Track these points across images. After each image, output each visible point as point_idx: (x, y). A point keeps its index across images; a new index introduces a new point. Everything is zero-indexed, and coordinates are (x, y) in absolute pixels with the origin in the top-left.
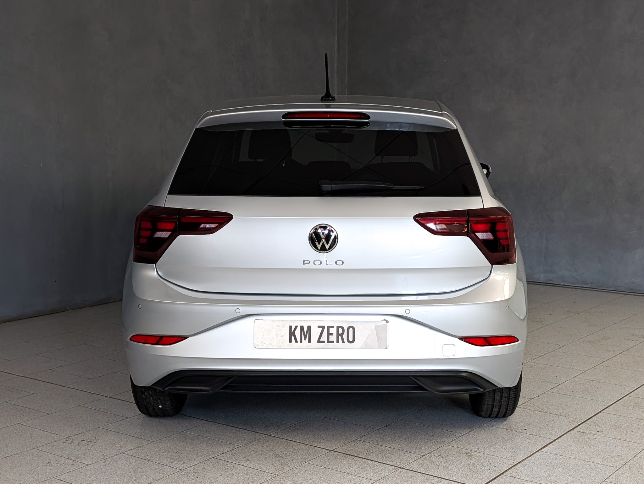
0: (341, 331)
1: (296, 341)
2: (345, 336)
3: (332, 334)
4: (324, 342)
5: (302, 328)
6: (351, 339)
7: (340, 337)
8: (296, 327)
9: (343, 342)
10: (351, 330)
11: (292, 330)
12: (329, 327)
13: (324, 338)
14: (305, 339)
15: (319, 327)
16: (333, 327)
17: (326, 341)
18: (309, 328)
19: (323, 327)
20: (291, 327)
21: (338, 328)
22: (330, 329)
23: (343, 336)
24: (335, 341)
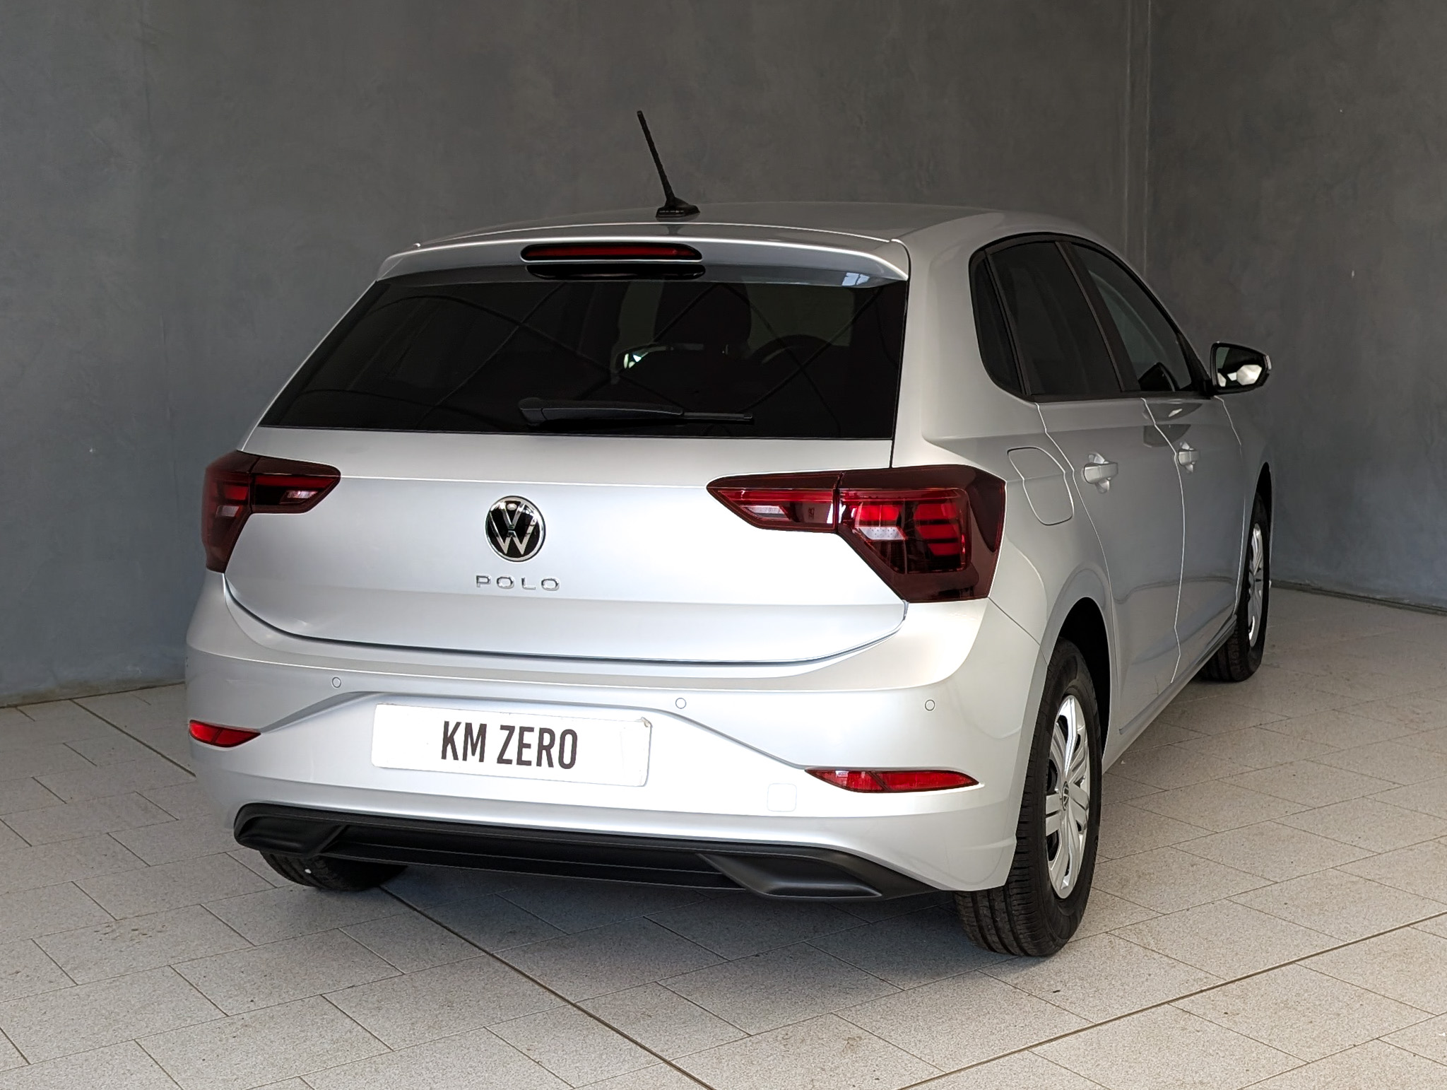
0: (546, 741)
1: (456, 757)
2: (555, 751)
3: (529, 746)
4: (509, 762)
5: (469, 727)
6: (567, 760)
7: (544, 753)
8: (458, 724)
9: (551, 764)
10: (569, 738)
11: (449, 734)
12: (523, 730)
13: (511, 754)
14: (473, 754)
15: (503, 728)
16: (531, 730)
17: (515, 761)
18: (483, 728)
19: (511, 729)
20: (447, 724)
21: (542, 731)
22: (526, 734)
23: (552, 750)
24: (534, 762)
